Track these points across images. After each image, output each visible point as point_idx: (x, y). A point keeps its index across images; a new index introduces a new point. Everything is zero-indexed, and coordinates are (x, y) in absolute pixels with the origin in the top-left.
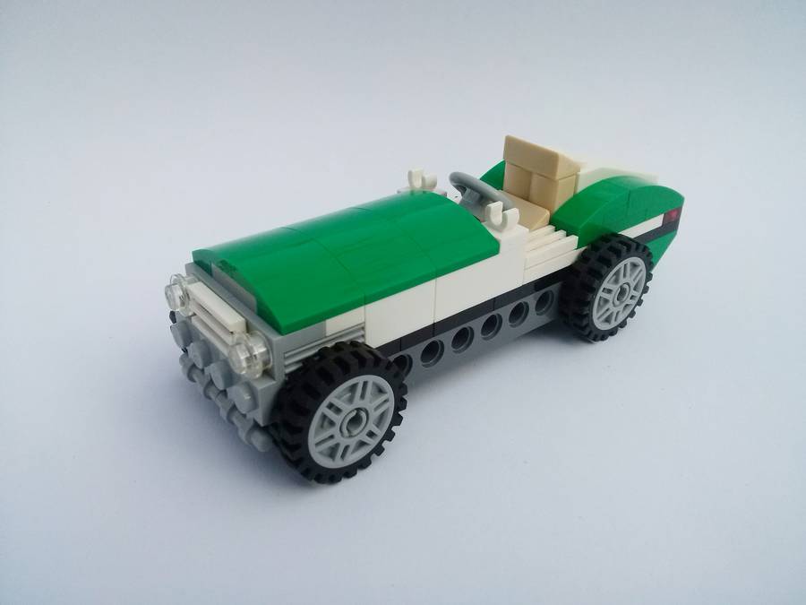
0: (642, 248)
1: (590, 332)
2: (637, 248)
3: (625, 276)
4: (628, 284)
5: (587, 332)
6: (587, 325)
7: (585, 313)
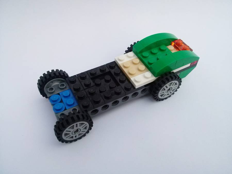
0: (179, 79)
1: (156, 98)
2: (178, 79)
3: (173, 85)
4: (172, 88)
5: (156, 97)
6: (156, 96)
7: (157, 92)
